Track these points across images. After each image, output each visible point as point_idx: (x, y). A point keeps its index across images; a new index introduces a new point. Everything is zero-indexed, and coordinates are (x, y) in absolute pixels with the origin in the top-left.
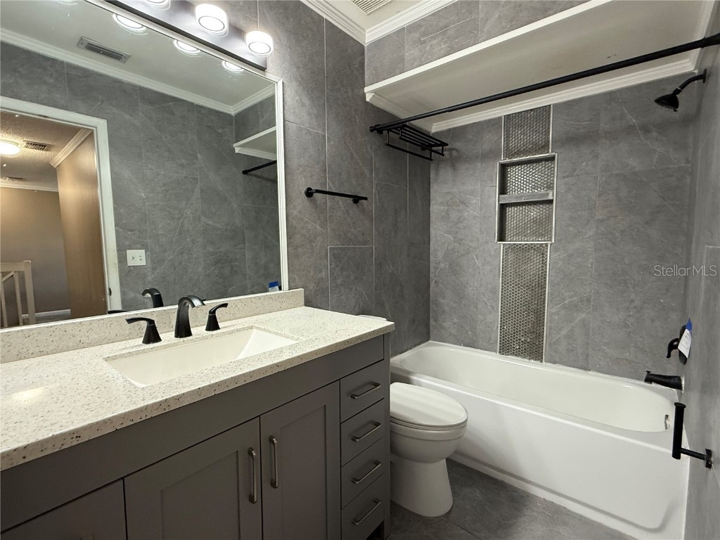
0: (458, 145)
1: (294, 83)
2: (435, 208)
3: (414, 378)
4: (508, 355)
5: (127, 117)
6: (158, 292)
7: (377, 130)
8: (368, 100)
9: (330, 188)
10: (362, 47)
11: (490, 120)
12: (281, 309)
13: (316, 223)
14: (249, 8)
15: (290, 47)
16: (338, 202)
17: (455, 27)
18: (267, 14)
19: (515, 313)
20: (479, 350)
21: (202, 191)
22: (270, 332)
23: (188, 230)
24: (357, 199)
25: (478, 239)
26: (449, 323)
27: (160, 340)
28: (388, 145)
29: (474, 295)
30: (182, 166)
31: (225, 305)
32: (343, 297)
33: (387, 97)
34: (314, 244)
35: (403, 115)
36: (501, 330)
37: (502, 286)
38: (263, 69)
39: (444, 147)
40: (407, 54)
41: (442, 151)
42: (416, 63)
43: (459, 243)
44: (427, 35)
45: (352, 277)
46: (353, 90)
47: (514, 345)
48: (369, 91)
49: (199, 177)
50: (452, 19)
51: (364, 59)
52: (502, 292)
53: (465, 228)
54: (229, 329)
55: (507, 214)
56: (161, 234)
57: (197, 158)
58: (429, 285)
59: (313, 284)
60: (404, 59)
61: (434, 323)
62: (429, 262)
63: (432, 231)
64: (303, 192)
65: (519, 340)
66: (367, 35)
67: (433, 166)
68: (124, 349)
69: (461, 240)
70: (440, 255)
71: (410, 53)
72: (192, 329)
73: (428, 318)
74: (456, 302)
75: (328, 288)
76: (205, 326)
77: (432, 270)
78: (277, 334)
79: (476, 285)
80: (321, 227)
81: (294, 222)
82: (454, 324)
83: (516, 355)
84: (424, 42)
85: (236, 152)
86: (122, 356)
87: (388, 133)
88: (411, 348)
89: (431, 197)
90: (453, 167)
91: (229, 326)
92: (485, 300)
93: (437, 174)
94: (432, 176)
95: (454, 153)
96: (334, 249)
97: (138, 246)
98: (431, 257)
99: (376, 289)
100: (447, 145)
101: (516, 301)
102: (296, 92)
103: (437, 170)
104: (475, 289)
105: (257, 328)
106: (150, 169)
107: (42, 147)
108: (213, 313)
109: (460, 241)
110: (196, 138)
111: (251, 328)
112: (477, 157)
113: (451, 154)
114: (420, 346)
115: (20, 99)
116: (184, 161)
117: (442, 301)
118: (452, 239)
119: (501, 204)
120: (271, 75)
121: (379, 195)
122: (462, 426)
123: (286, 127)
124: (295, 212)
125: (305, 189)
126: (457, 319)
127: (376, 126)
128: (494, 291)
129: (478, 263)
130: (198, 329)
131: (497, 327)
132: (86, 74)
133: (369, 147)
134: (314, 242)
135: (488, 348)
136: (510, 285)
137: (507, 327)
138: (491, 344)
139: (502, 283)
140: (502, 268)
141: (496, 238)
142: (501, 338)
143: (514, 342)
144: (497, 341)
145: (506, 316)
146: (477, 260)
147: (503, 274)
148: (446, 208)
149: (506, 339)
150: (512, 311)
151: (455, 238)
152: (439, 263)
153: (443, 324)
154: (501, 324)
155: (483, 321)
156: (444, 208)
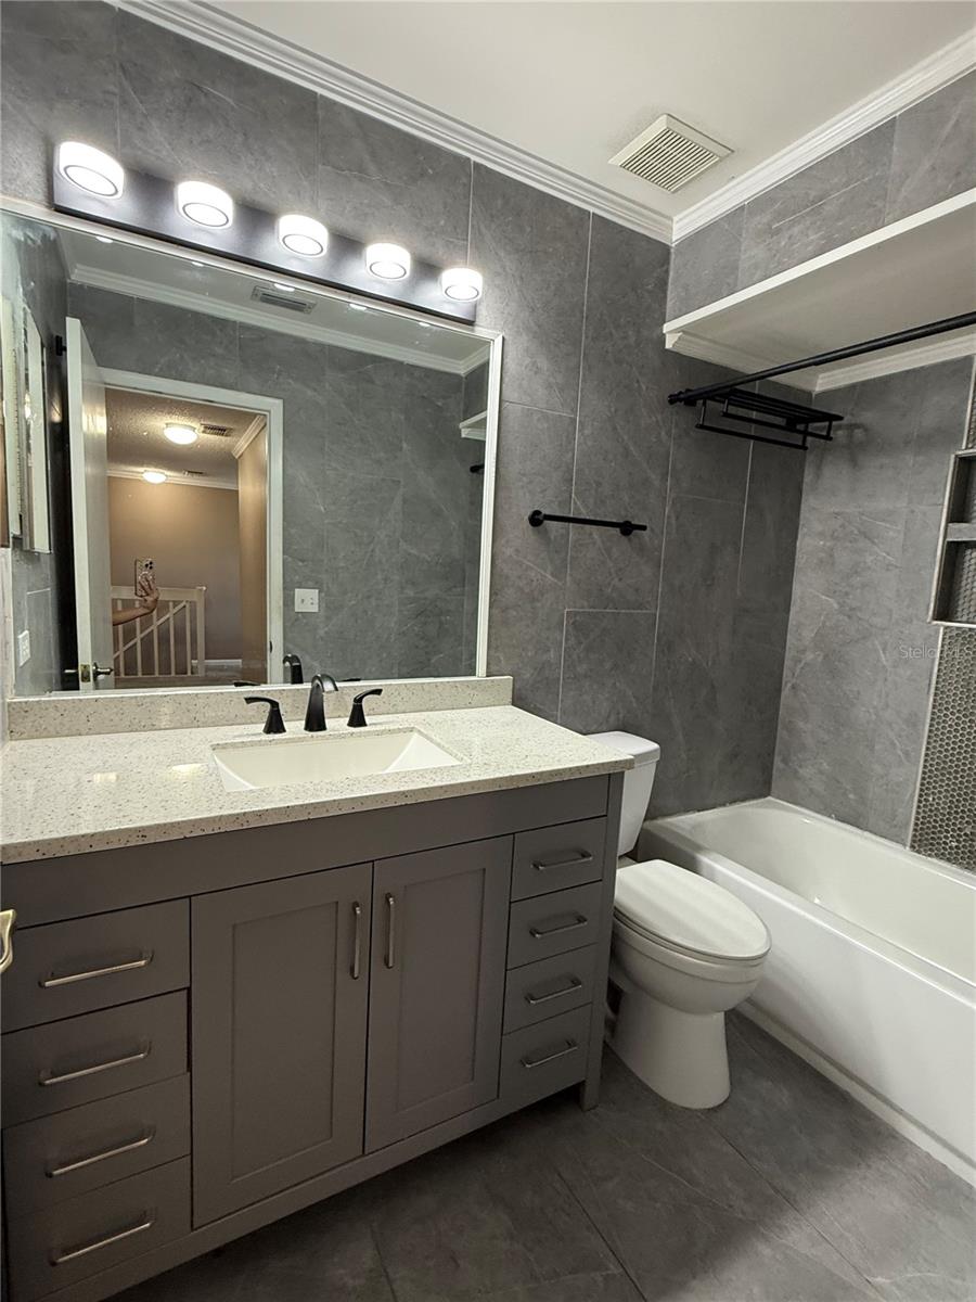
0: (868, 417)
1: (525, 337)
2: (808, 543)
3: (705, 860)
4: (930, 855)
5: (310, 393)
6: (299, 661)
7: (685, 399)
8: (668, 345)
9: (577, 509)
10: (666, 249)
11: (944, 364)
12: (470, 706)
13: (545, 571)
14: (455, 228)
15: (522, 278)
16: (591, 534)
17: (838, 198)
18: (483, 230)
19: (956, 772)
20: (867, 834)
21: (405, 501)
22: (432, 741)
23: (380, 562)
24: (627, 528)
25: (891, 611)
26: (811, 772)
27: (284, 731)
28: (702, 427)
29: (868, 723)
30: (379, 462)
31: (378, 692)
32: (585, 697)
33: (709, 337)
34: (539, 605)
35: (753, 367)
36: (920, 801)
37: (933, 713)
38: (470, 323)
39: (834, 423)
40: (743, 257)
41: (829, 433)
42: (758, 274)
43: (849, 617)
44: (784, 217)
45: (608, 666)
46: (639, 332)
47: (946, 837)
48: (672, 332)
49: (402, 480)
50: (836, 180)
51: (667, 272)
52: (931, 725)
53: (864, 586)
54: (378, 728)
55: (967, 565)
56: (342, 568)
57: (401, 449)
58: (779, 691)
59: (532, 671)
60: (737, 268)
61: (782, 766)
62: (785, 647)
63: (797, 588)
64: (526, 518)
65: (960, 830)
66: (675, 227)
67: (810, 458)
68: (239, 736)
69: (852, 609)
70: (808, 635)
71: (752, 252)
72: (327, 721)
73: (771, 754)
74: (829, 732)
75: (559, 679)
76: (347, 719)
77: (787, 662)
78: (439, 745)
79: (875, 703)
80: (553, 576)
81: (505, 569)
82: (822, 773)
83: (949, 860)
84: (779, 230)
85: (463, 436)
86: (234, 745)
87: (704, 404)
88: (724, 805)
89: (801, 521)
90: (854, 462)
91: (380, 724)
92: (892, 735)
93: (818, 476)
94: (808, 477)
95: (858, 433)
96: (576, 614)
97: (310, 583)
98: (789, 636)
99: (655, 689)
100: (841, 418)
102: (527, 350)
103: (819, 468)
104: (871, 710)
105: (420, 732)
106: (335, 469)
107: (221, 431)
108: (358, 700)
109: (850, 612)
110: (403, 417)
111: (412, 730)
112: (907, 443)
113: (850, 436)
114: (747, 803)
115: (185, 380)
116: (382, 454)
117: (801, 724)
118: (836, 606)
119: (950, 543)
120: (481, 331)
121: (677, 518)
122: (755, 963)
123: (504, 412)
124: (509, 551)
125: (529, 513)
126: (828, 765)
127: (681, 393)
128: (913, 722)
129: (885, 659)
130: (337, 723)
131: (912, 796)
132: (263, 335)
133: (663, 433)
134: (538, 600)
135: (890, 833)
136: (952, 713)
137: (934, 799)
138: (895, 826)
139: (934, 707)
140: (938, 676)
141: (931, 613)
142: (917, 819)
143: (947, 831)
144: (908, 824)
145: (936, 776)
146: (884, 653)
147: (937, 689)
148: (828, 544)
149: (929, 822)
150: (950, 767)
151: (841, 605)
152: (804, 651)
153: (801, 771)
154: (921, 790)
155: (882, 777)
156: (824, 545)
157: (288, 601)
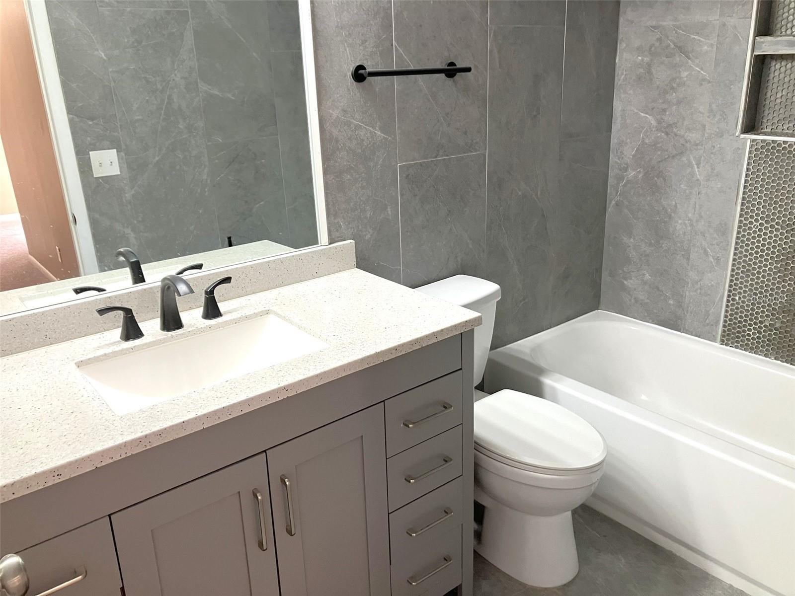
2: (627, 59)
4: (736, 347)
6: (137, 257)
9: (399, 56)
12: (316, 276)
13: (374, 128)
19: (759, 273)
20: (684, 335)
23: (180, 109)
25: (704, 126)
26: (635, 282)
27: (142, 335)
29: (684, 234)
31: (227, 280)
36: (728, 301)
37: (740, 222)
43: (667, 134)
45: (443, 213)
47: (749, 330)
49: (189, 10)
52: (738, 233)
53: (679, 102)
54: (234, 316)
55: (772, 76)
56: (137, 121)
58: (605, 209)
59: (371, 231)
61: (609, 279)
62: (608, 165)
63: (618, 106)
64: (349, 73)
65: (761, 322)
68: (99, 348)
69: (669, 126)
70: (629, 152)
72: (182, 316)
73: (599, 270)
74: (650, 245)
75: (398, 234)
76: (202, 312)
77: (611, 181)
79: (690, 215)
80: (382, 132)
81: (335, 132)
82: (645, 283)
83: (751, 350)
88: (558, 324)
89: (620, 37)
91: (235, 310)
92: (705, 244)
96: (409, 167)
98: (611, 155)
99: (489, 228)
101: (762, 251)
104: (687, 222)
105: (276, 314)
108: (210, 294)
109: (667, 129)
111: (267, 312)
114: (579, 319)
117: (625, 239)
118: (653, 122)
119: (757, 56)
121: (499, 52)
124: (335, 113)
125: (352, 68)
126: (650, 275)
128: (723, 230)
129: (699, 173)
130: (192, 317)
131: (722, 297)
134: (370, 159)
135: (702, 332)
136: (757, 220)
137: (740, 298)
138: (708, 324)
139: (741, 216)
140: (745, 187)
141: (739, 127)
142: (726, 316)
143: (750, 325)
144: (718, 322)
145: (742, 278)
146: (698, 167)
147: (743, 198)
148: (646, 59)
149: (736, 318)
150: (754, 269)
151: (659, 122)
152: (626, 169)
153: (625, 282)
154: (730, 291)
155: (697, 283)
156: (643, 60)
157: (85, 166)
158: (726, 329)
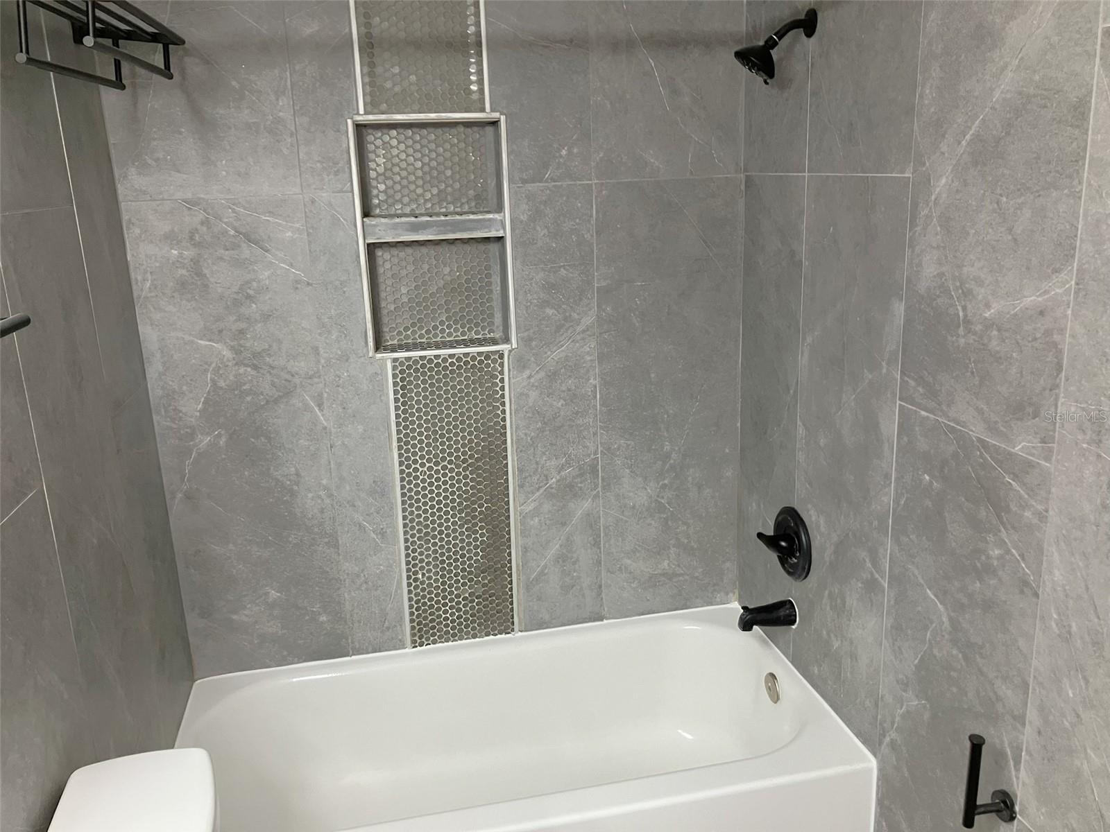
2: (146, 254)
4: (434, 642)
19: (441, 532)
25: (316, 349)
26: (254, 610)
29: (322, 511)
36: (409, 585)
41: (165, 61)
43: (255, 367)
52: (403, 487)
53: (266, 317)
61: (201, 623)
63: (148, 334)
65: (458, 596)
70: (192, 407)
74: (267, 544)
79: (324, 482)
82: (272, 606)
89: (125, 217)
92: (359, 517)
94: (115, 138)
104: (322, 493)
109: (256, 360)
118: (227, 354)
119: (369, 245)
126: (279, 591)
128: (380, 490)
129: (325, 418)
131: (400, 582)
135: (384, 641)
136: (423, 465)
137: (423, 575)
138: (388, 628)
139: (401, 464)
140: (397, 424)
141: (371, 343)
142: (411, 607)
143: (445, 605)
144: (402, 619)
145: (421, 546)
146: (321, 410)
147: (399, 440)
148: (188, 254)
149: (424, 604)
151: (237, 351)
152: (192, 436)
153: (235, 617)
154: (408, 570)
155: (358, 576)
156: (181, 255)
158: (415, 624)
